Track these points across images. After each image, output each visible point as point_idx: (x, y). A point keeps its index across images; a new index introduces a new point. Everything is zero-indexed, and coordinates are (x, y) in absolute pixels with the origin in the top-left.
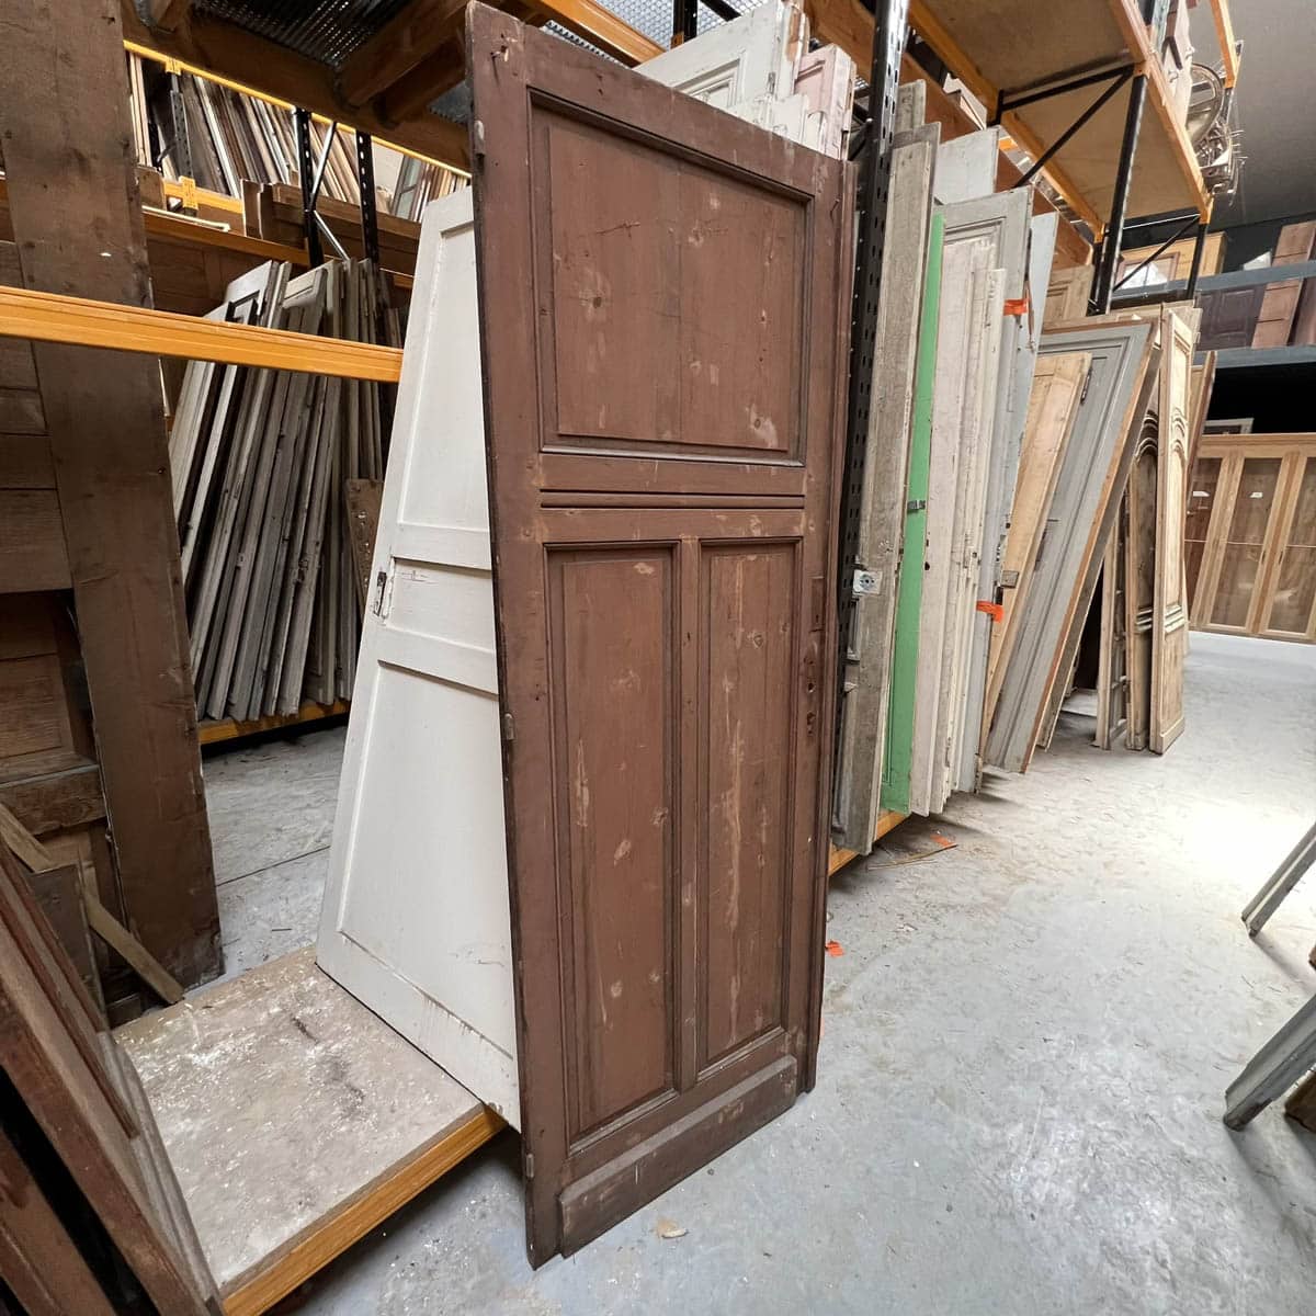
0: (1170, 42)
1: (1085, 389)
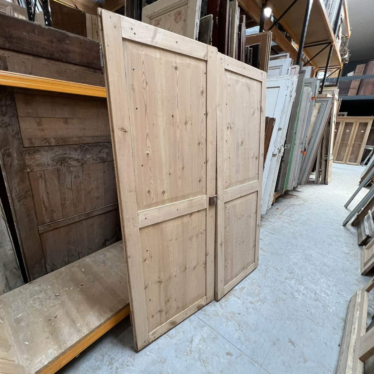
0: (338, 36)
1: (319, 110)
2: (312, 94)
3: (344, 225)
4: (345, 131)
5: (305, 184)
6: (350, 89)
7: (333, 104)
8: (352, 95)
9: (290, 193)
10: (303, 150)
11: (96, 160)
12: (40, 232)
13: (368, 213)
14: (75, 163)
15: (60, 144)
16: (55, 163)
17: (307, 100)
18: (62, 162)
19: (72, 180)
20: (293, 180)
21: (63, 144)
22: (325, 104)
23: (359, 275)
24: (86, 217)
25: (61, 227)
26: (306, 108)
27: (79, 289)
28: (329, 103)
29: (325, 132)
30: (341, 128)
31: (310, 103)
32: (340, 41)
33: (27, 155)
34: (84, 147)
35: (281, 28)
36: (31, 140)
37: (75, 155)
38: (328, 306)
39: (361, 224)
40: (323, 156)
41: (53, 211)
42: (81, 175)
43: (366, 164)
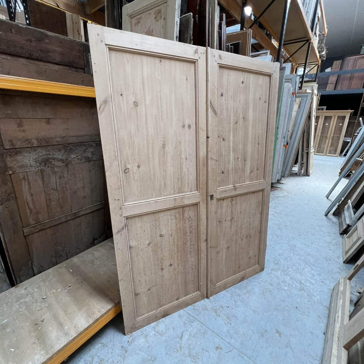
0: (315, 33)
1: (300, 105)
2: (293, 90)
3: (326, 215)
4: (324, 124)
5: (288, 177)
6: (328, 85)
7: (312, 99)
8: (330, 90)
9: (274, 186)
10: (285, 144)
11: (81, 160)
12: (25, 235)
13: (348, 203)
14: (59, 163)
15: (43, 145)
16: (38, 164)
17: (288, 96)
18: (45, 163)
19: (57, 181)
20: (276, 173)
21: (46, 144)
22: (305, 99)
23: (341, 263)
24: (73, 217)
25: (47, 228)
26: (287, 103)
27: (66, 290)
28: (309, 98)
29: (305, 125)
30: (321, 121)
31: (290, 98)
32: (318, 38)
33: (8, 157)
34: (68, 147)
35: (261, 26)
36: (12, 142)
37: (59, 155)
38: (313, 295)
39: (342, 213)
40: (305, 148)
41: (38, 213)
42: (66, 176)
43: (345, 155)
